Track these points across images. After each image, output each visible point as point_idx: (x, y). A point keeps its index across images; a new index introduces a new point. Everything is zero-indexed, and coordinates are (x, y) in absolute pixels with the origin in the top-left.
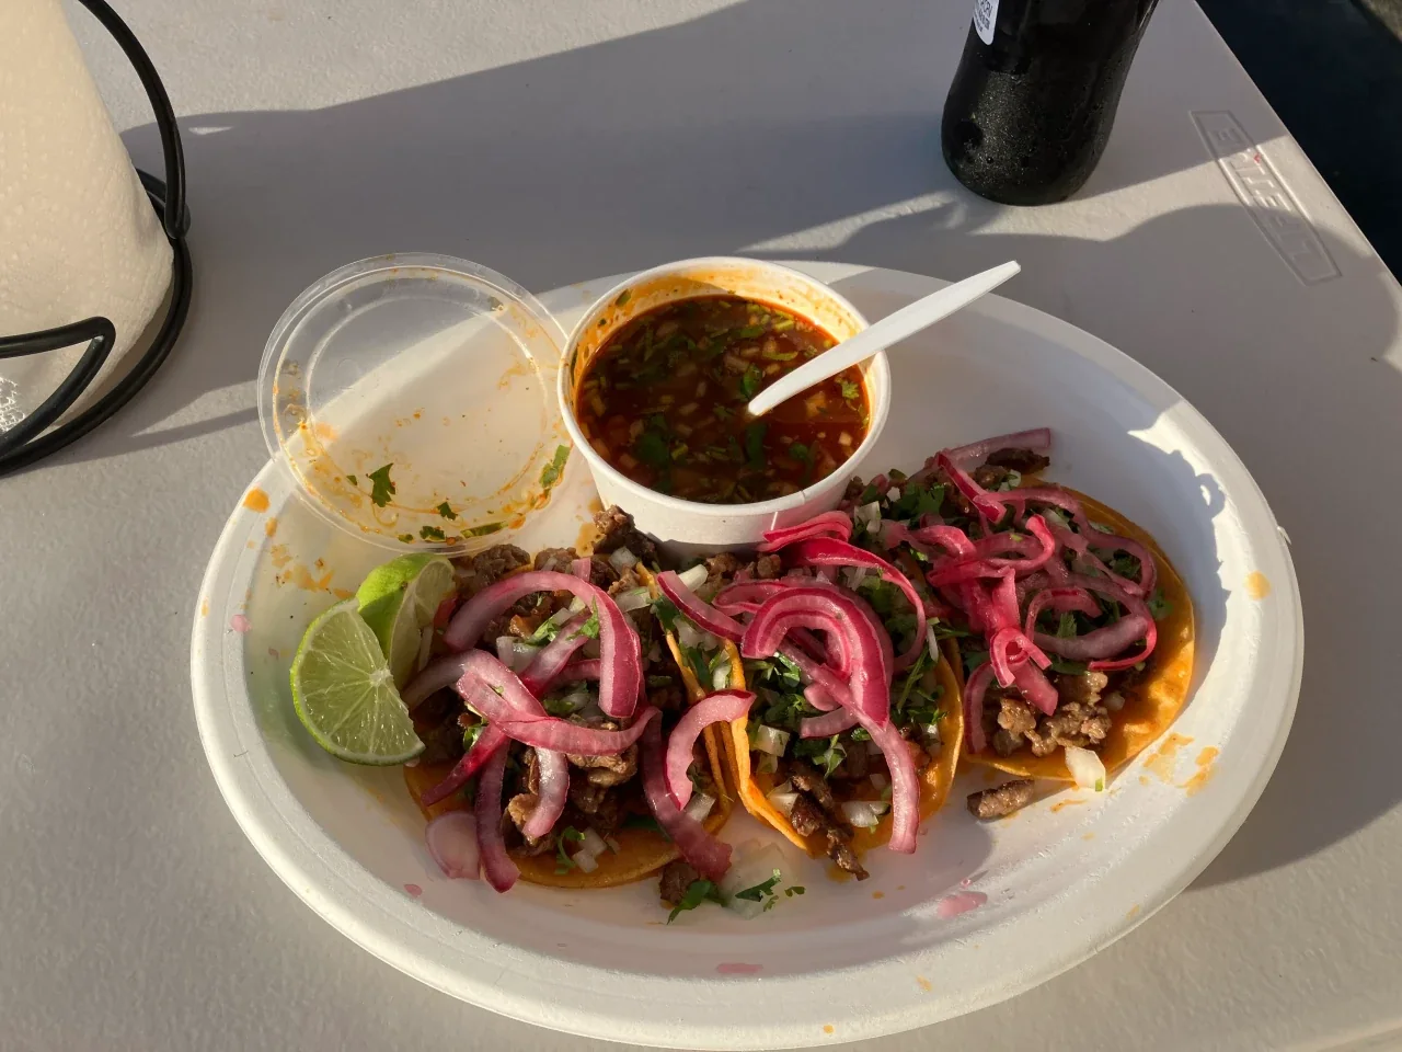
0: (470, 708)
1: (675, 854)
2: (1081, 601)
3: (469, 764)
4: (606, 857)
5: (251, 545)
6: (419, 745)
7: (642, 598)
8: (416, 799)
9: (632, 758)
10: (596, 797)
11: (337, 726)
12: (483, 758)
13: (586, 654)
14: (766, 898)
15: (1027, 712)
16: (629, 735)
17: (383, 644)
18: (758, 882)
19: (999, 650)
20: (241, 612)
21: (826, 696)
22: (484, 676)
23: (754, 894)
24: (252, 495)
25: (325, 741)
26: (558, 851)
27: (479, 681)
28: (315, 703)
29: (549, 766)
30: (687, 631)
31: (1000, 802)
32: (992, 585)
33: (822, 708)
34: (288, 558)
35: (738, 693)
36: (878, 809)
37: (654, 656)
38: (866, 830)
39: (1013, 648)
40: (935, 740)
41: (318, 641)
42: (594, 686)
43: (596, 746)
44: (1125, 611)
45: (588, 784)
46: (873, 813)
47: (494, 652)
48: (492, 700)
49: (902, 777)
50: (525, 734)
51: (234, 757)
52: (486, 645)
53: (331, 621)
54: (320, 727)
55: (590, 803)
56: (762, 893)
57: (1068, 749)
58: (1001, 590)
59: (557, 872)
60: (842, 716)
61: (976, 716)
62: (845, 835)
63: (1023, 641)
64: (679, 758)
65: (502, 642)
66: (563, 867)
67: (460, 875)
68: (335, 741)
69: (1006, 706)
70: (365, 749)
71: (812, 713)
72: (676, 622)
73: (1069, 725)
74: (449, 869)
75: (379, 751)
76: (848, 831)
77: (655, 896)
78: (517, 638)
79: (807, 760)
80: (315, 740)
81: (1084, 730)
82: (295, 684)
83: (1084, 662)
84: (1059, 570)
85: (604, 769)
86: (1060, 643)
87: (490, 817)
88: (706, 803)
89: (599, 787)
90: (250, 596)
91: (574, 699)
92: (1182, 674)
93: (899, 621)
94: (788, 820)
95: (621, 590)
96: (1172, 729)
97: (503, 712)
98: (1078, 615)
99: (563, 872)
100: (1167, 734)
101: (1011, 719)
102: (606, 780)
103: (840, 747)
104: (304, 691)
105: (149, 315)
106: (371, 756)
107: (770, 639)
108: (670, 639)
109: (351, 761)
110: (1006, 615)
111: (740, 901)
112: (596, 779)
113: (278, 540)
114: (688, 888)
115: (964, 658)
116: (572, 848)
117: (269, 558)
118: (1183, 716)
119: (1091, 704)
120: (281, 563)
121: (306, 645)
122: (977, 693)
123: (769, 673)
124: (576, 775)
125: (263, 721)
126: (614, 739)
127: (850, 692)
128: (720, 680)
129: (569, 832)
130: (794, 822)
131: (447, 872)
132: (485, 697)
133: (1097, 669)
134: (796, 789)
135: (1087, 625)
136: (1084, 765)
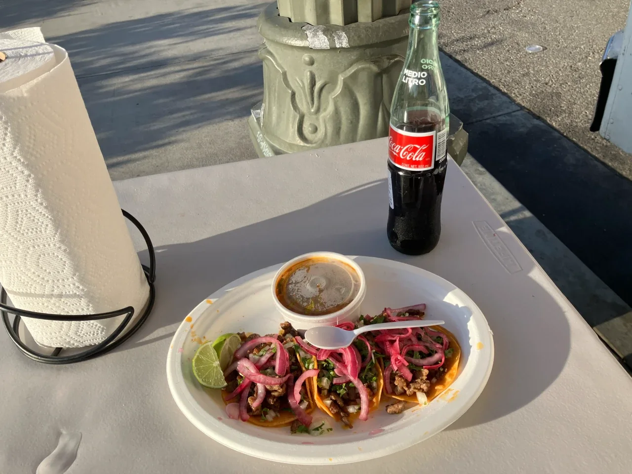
0: (240, 374)
1: (295, 418)
2: (421, 348)
3: (238, 389)
4: (276, 418)
5: (186, 331)
6: (226, 384)
7: (291, 344)
8: (223, 399)
9: (284, 388)
10: (273, 400)
11: (204, 377)
12: (243, 387)
13: (273, 358)
14: (320, 430)
15: (403, 380)
16: (282, 380)
17: (218, 355)
18: (318, 426)
19: (393, 360)
20: (181, 347)
21: (341, 372)
22: (245, 365)
23: (317, 429)
24: (188, 318)
25: (200, 381)
26: (261, 415)
27: (243, 366)
28: (199, 370)
29: (260, 389)
30: (302, 353)
31: (395, 407)
32: (392, 342)
33: (340, 376)
34: (196, 335)
35: (315, 369)
36: (357, 407)
37: (293, 360)
38: (353, 413)
39: (396, 360)
40: (375, 388)
41: (201, 353)
42: (274, 368)
43: (273, 382)
44: (436, 352)
45: (271, 395)
46: (355, 409)
47: (248, 358)
48: (246, 371)
49: (364, 397)
50: (254, 379)
51: (176, 384)
52: (246, 357)
53: (204, 348)
54: (199, 376)
55: (271, 401)
56: (319, 429)
57: (417, 393)
58: (395, 343)
59: (261, 421)
60: (345, 378)
61: (388, 381)
62: (347, 415)
63: (399, 357)
64: (298, 388)
65: (251, 355)
66: (263, 419)
67: (233, 418)
68: (203, 380)
69: (396, 378)
70: (211, 384)
71: (337, 376)
72: (299, 350)
73: (417, 386)
74: (230, 416)
75: (214, 385)
76: (348, 414)
77: (290, 431)
78: (255, 354)
79: (335, 392)
80: (197, 380)
81: (422, 387)
82: (194, 364)
83: (422, 366)
84: (414, 339)
85: (276, 391)
86: (413, 360)
87: (243, 404)
88: (306, 403)
89: (274, 397)
90: (184, 343)
91: (269, 370)
92: (454, 371)
93: (364, 352)
94: (329, 409)
95: (286, 343)
96: (449, 388)
97: (249, 374)
98: (421, 353)
99: (263, 421)
100: (448, 389)
101: (398, 382)
102: (276, 394)
103: (345, 388)
104: (196, 366)
105: (142, 306)
106: (212, 386)
107: (325, 355)
108: (298, 355)
109: (208, 387)
110: (396, 351)
111: (314, 431)
112: (273, 394)
113: (193, 330)
114: (298, 427)
115: (384, 364)
116: (266, 413)
117: (191, 334)
118: (453, 384)
119: (424, 379)
120: (193, 336)
121: (197, 354)
122: (387, 373)
123: (325, 365)
124: (268, 393)
125: (184, 375)
126: (278, 381)
127: (347, 370)
128: (311, 367)
129: (265, 409)
130: (330, 409)
131: (230, 417)
132: (244, 370)
133: (426, 368)
134: (331, 399)
135: (423, 356)
136: (421, 397)
